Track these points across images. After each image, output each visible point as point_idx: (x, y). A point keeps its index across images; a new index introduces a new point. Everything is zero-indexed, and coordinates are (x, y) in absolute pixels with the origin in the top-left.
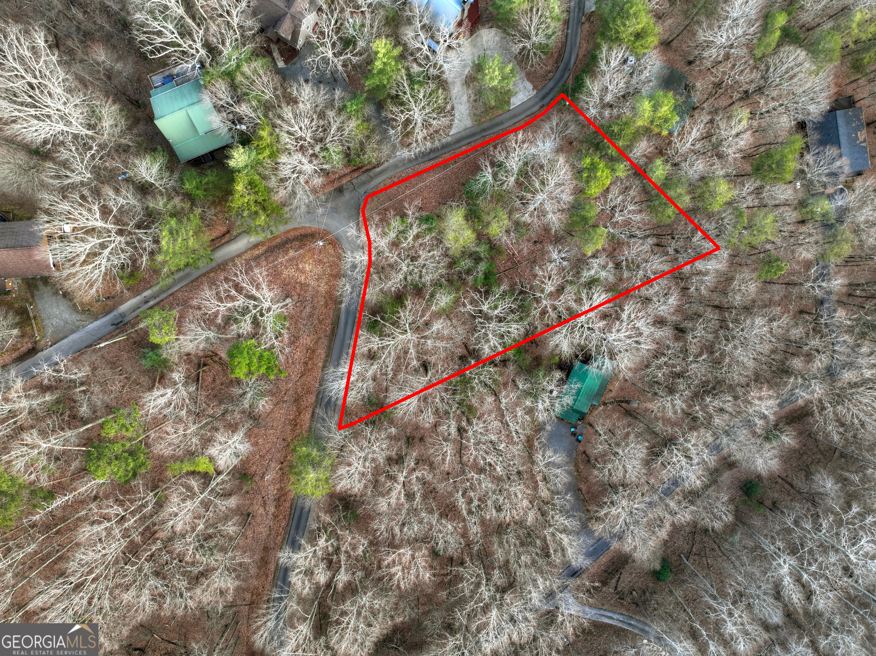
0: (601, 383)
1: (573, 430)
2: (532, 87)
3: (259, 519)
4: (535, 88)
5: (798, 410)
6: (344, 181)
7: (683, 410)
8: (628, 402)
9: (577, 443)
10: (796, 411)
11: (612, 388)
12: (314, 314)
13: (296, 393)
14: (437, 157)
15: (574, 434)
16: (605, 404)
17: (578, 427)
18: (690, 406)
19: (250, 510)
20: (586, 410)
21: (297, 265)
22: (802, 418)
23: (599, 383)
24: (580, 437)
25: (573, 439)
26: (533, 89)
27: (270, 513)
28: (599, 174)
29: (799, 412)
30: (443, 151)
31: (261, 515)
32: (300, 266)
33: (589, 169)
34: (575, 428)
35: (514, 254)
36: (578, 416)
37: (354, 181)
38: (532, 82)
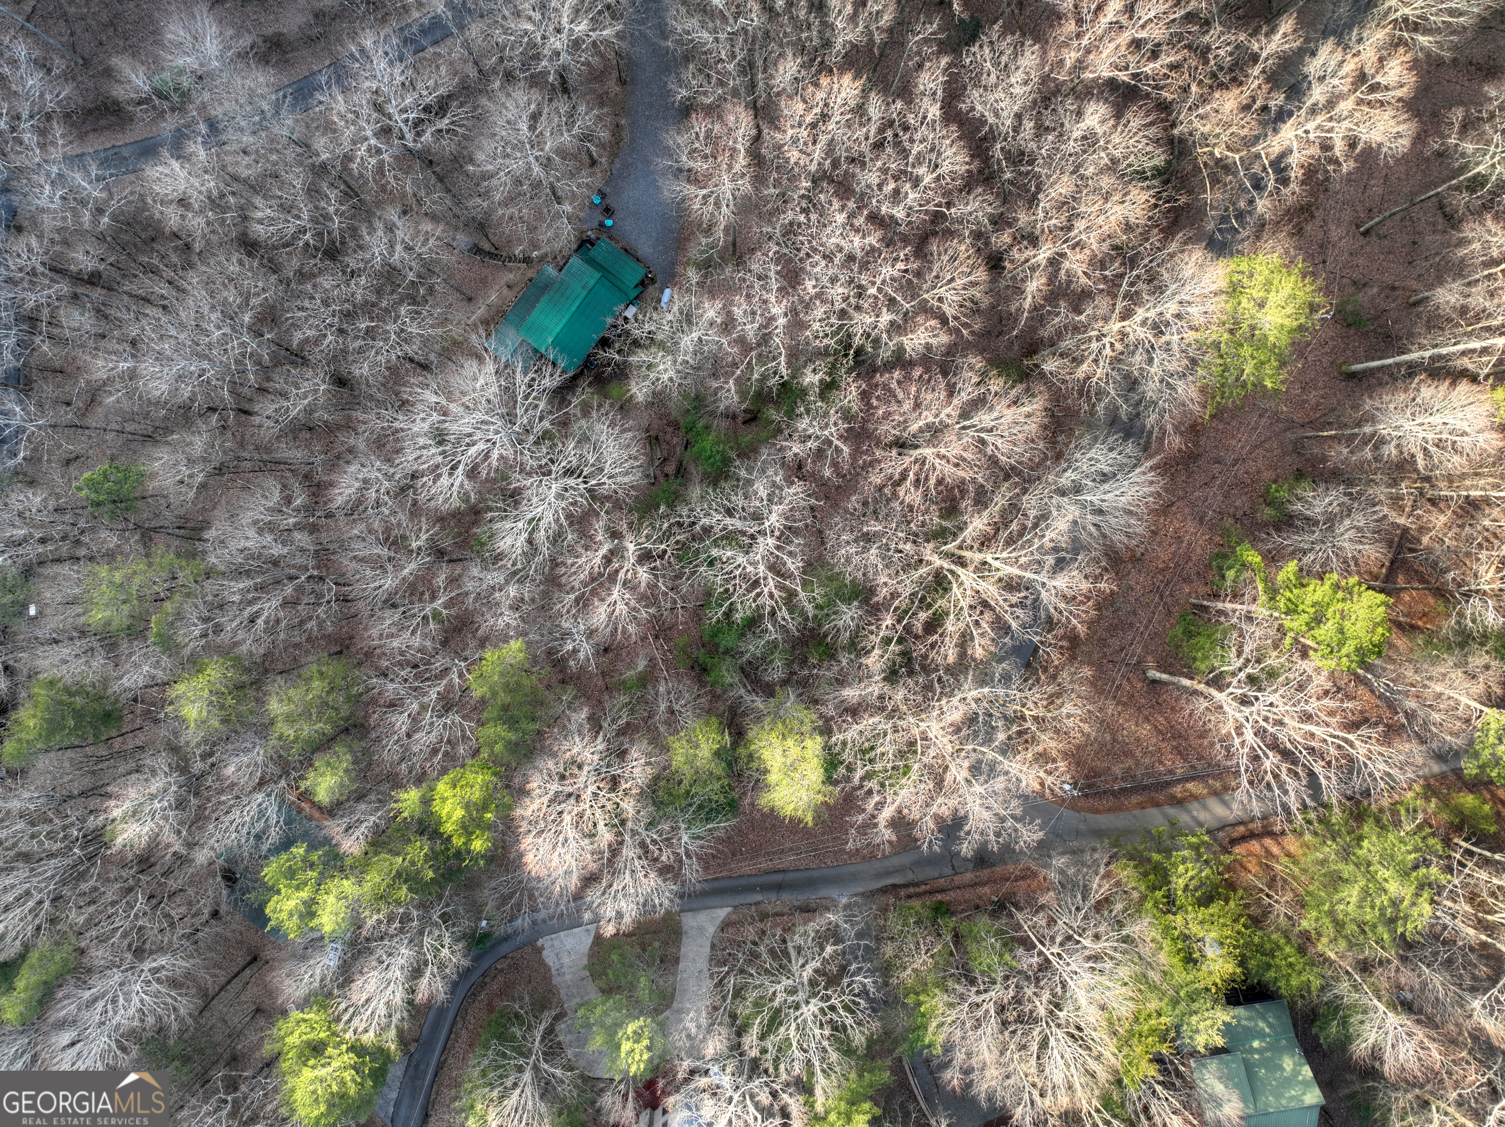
0: (529, 311)
1: (609, 223)
2: (545, 953)
3: (1347, 215)
4: (540, 950)
5: (104, 128)
6: (969, 877)
7: (372, 230)
8: (477, 250)
9: (608, 190)
10: (108, 128)
11: (505, 291)
12: (1107, 630)
13: (1190, 475)
14: (768, 873)
15: (608, 211)
16: (527, 260)
17: (595, 224)
18: (354, 231)
19: (1362, 241)
20: (575, 261)
21: (1114, 740)
22: (97, 108)
23: (535, 314)
24: (597, 201)
25: (611, 201)
26: (542, 948)
27: (1318, 222)
28: (459, 813)
29: (102, 122)
30: (753, 880)
31: (1339, 222)
32: (1108, 737)
33: (478, 826)
34: (602, 225)
35: (657, 637)
36: (594, 252)
37: (948, 871)
38: (542, 963)
